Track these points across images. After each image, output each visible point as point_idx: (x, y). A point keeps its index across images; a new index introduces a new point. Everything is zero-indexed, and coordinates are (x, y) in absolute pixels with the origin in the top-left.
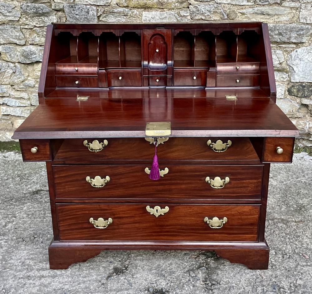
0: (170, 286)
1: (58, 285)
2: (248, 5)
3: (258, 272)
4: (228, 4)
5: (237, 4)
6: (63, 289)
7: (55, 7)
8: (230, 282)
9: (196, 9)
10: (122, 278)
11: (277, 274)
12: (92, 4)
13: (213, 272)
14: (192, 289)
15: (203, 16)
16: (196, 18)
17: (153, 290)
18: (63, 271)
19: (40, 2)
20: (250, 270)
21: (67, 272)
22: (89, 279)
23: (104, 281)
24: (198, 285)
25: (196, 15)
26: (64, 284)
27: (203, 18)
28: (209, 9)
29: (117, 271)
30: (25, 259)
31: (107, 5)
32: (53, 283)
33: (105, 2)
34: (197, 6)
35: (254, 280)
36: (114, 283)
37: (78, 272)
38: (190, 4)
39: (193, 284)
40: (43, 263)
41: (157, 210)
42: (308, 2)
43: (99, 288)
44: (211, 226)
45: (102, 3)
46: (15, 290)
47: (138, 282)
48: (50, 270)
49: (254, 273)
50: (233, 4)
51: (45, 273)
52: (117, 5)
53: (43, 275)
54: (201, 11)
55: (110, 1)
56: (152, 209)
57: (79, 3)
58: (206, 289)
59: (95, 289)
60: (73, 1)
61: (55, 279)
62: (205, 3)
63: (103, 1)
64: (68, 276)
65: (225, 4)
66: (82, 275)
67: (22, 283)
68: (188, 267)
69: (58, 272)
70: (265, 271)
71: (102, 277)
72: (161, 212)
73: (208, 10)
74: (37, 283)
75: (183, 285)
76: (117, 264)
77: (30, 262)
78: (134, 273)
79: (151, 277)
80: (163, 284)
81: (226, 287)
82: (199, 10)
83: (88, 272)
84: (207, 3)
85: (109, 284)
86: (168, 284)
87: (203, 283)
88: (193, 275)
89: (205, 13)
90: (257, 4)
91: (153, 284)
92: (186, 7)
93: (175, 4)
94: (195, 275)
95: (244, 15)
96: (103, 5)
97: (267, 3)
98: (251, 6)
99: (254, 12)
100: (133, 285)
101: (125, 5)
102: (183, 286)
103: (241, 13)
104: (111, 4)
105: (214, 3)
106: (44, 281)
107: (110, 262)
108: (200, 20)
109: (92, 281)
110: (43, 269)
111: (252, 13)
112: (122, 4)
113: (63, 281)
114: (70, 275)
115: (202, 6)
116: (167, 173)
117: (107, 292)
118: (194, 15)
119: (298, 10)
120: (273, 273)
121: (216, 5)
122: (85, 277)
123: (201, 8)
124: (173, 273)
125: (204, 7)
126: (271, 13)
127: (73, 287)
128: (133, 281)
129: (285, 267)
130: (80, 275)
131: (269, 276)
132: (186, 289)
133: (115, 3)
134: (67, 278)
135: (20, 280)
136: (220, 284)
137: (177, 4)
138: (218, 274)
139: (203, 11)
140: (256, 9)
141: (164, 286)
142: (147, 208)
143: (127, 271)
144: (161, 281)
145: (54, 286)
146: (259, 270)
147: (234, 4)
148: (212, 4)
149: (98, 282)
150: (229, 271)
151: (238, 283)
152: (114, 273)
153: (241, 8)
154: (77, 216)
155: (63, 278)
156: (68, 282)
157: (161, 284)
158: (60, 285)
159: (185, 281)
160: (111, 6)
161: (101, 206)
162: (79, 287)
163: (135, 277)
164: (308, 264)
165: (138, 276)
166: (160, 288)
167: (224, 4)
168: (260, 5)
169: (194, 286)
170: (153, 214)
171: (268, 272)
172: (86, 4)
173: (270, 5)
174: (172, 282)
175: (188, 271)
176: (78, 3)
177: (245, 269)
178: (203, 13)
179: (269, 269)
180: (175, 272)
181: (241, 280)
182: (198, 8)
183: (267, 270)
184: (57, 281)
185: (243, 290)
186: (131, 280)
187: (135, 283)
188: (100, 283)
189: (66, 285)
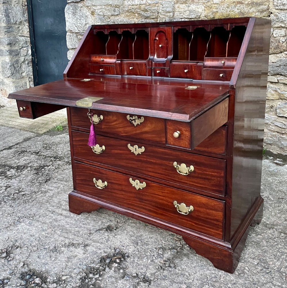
0: (135, 253)
3: (222, 273)
7: (160, 21)
8: (186, 270)
9: (276, 17)
10: (106, 234)
11: (238, 282)
12: (186, 17)
13: (180, 257)
14: (148, 262)
15: (283, 23)
16: (276, 26)
17: (119, 252)
18: (75, 215)
19: (151, 18)
20: (215, 268)
21: (77, 217)
22: (86, 227)
23: (92, 232)
24: (156, 261)
25: (276, 23)
27: (283, 25)
29: (109, 229)
30: (63, 200)
31: (197, 17)
32: (62, 221)
33: (195, 15)
34: (277, 14)
35: (211, 277)
36: (98, 235)
37: (84, 219)
38: (272, 13)
39: (154, 259)
41: (137, 184)
43: (85, 235)
44: (179, 211)
45: (193, 16)
46: (39, 217)
47: (113, 241)
48: (69, 212)
49: (216, 272)
51: (64, 213)
52: (205, 17)
53: (62, 214)
54: (281, 19)
55: (199, 15)
56: (133, 181)
57: (177, 17)
58: (160, 267)
59: (82, 235)
60: (173, 16)
62: (285, 11)
63: (194, 15)
64: (75, 220)
66: (84, 222)
67: (47, 214)
68: (164, 245)
69: (72, 215)
70: (229, 274)
71: (94, 228)
72: (140, 185)
74: (54, 218)
75: (145, 256)
76: (113, 224)
77: (64, 203)
78: (118, 234)
79: (127, 242)
80: (130, 250)
81: (178, 273)
82: (278, 18)
83: (89, 221)
85: (94, 235)
86: (134, 251)
87: (163, 262)
88: (160, 253)
89: (285, 21)
91: (124, 247)
92: (267, 15)
93: (255, 13)
94: (162, 253)
96: (194, 17)
100: (109, 242)
101: (212, 17)
102: (144, 258)
104: (201, 16)
106: (59, 218)
107: (110, 221)
108: (280, 27)
109: (85, 229)
110: (66, 210)
112: (210, 16)
113: (69, 222)
115: (282, 14)
116: (144, 151)
118: (274, 23)
120: (235, 279)
122: (85, 224)
123: (281, 16)
124: (146, 245)
125: (284, 14)
127: (71, 228)
128: (112, 239)
129: (254, 279)
130: (83, 222)
131: (229, 280)
132: (144, 261)
133: (203, 15)
135: (47, 212)
136: (176, 269)
137: (258, 13)
138: (182, 260)
139: (282, 19)
141: (129, 252)
142: (130, 179)
143: (115, 231)
144: (131, 247)
145: (61, 223)
146: (223, 272)
149: (89, 230)
150: (195, 261)
151: (193, 274)
152: (104, 229)
154: (85, 174)
155: (72, 220)
156: (71, 223)
157: (130, 249)
158: (65, 224)
159: (150, 255)
160: (201, 18)
161: (100, 170)
162: (75, 229)
163: (116, 237)
164: (283, 286)
165: (119, 237)
166: (126, 252)
169: (152, 261)
170: (134, 187)
171: (232, 276)
172: (182, 18)
174: (138, 251)
175: (160, 248)
176: (175, 17)
177: (210, 266)
178: (283, 21)
179: (235, 274)
180: (149, 244)
181: (198, 273)
182: (278, 16)
183: (232, 275)
184: (66, 220)
185: (192, 281)
186: (111, 238)
187: (111, 241)
188: (89, 232)
189: (68, 225)
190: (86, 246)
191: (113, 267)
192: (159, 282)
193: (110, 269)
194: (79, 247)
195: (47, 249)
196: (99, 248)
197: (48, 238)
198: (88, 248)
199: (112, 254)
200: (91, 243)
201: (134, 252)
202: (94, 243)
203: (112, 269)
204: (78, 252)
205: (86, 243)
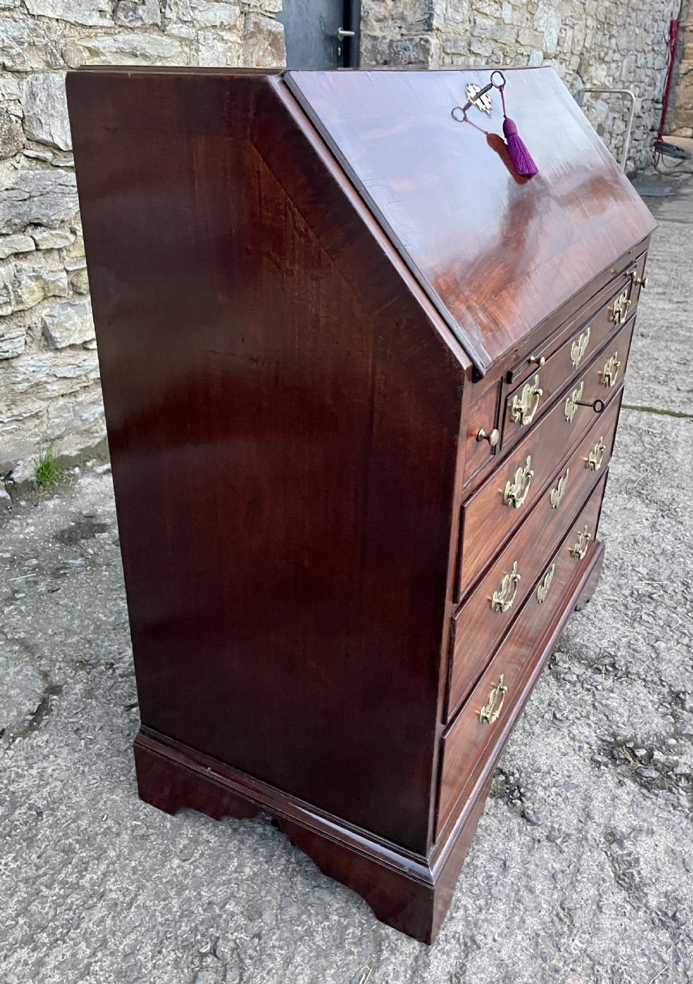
1: (515, 943)
2: (102, 27)
4: (57, 20)
5: (80, 22)
6: (538, 935)
10: (540, 793)
13: (576, 649)
14: (617, 697)
17: (604, 756)
21: (465, 906)
22: (519, 860)
23: (539, 833)
24: (607, 684)
26: (519, 928)
28: (16, 34)
32: (504, 954)
36: (553, 815)
39: (603, 689)
40: (387, 959)
42: (207, 27)
43: (561, 852)
47: (568, 771)
50: (69, 19)
53: (449, 972)
58: (622, 679)
59: (564, 861)
61: (486, 944)
65: (50, 19)
66: (494, 874)
71: (520, 832)
73: (14, 38)
75: (600, 703)
78: (531, 765)
79: (558, 742)
80: (587, 733)
84: (7, 13)
85: (556, 826)
86: (589, 725)
87: (603, 675)
90: (119, 23)
91: (581, 747)
94: (575, 676)
95: (99, 56)
97: (139, 24)
98: (109, 31)
99: (119, 48)
100: (575, 781)
102: (606, 706)
103: (89, 49)
105: (25, 14)
106: (483, 976)
109: (530, 859)
111: (114, 50)
113: (503, 926)
114: (482, 902)
117: (586, 839)
119: (193, 47)
121: (30, 21)
122: (505, 867)
124: (557, 703)
126: (152, 53)
127: (538, 908)
128: (559, 776)
132: (615, 704)
134: (491, 911)
136: (615, 656)
138: (583, 645)
140: (120, 38)
141: (595, 734)
143: (517, 775)
144: (576, 731)
145: (519, 955)
147: (72, 21)
148: (21, 17)
149: (536, 846)
152: (513, 804)
153: (87, 34)
155: (486, 920)
156: (513, 915)
158: (519, 938)
159: (591, 696)
163: (545, 769)
165: (543, 761)
166: (599, 742)
167: (47, 20)
168: (127, 27)
169: (611, 691)
173: (144, 29)
174: (586, 717)
175: (557, 679)
184: (495, 940)
186: (556, 778)
187: (569, 777)
188: (545, 843)
189: (523, 921)
190: (613, 837)
191: (667, 759)
192: (670, 678)
193: (677, 764)
194: (629, 854)
195: (675, 951)
196: (613, 800)
197: (623, 967)
198: (623, 828)
199: (619, 771)
200: (599, 825)
201: (593, 725)
202: (596, 817)
203: (677, 761)
204: (652, 850)
205: (602, 840)
